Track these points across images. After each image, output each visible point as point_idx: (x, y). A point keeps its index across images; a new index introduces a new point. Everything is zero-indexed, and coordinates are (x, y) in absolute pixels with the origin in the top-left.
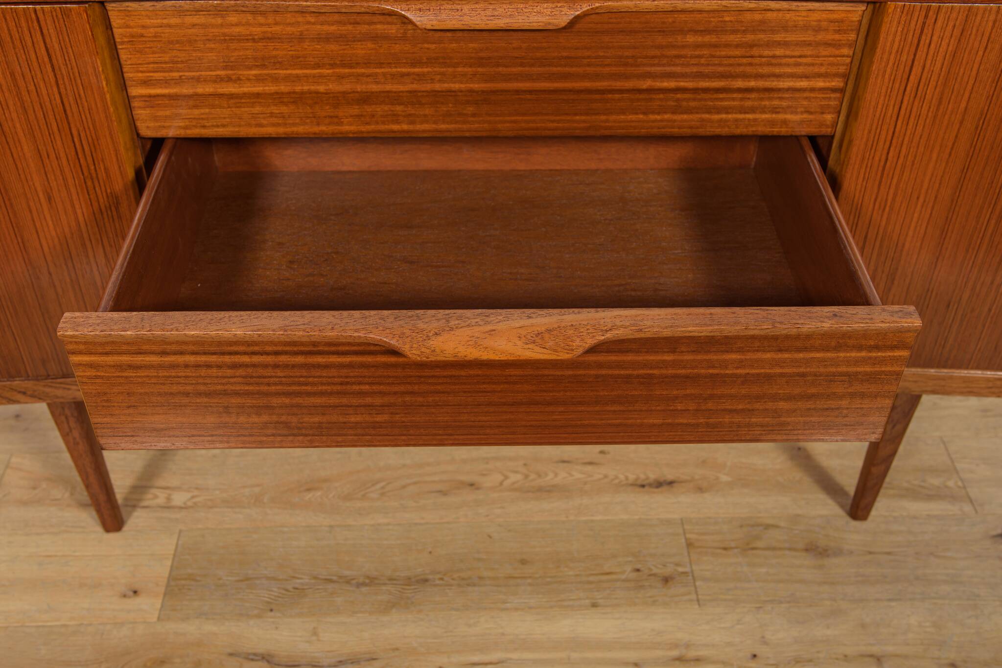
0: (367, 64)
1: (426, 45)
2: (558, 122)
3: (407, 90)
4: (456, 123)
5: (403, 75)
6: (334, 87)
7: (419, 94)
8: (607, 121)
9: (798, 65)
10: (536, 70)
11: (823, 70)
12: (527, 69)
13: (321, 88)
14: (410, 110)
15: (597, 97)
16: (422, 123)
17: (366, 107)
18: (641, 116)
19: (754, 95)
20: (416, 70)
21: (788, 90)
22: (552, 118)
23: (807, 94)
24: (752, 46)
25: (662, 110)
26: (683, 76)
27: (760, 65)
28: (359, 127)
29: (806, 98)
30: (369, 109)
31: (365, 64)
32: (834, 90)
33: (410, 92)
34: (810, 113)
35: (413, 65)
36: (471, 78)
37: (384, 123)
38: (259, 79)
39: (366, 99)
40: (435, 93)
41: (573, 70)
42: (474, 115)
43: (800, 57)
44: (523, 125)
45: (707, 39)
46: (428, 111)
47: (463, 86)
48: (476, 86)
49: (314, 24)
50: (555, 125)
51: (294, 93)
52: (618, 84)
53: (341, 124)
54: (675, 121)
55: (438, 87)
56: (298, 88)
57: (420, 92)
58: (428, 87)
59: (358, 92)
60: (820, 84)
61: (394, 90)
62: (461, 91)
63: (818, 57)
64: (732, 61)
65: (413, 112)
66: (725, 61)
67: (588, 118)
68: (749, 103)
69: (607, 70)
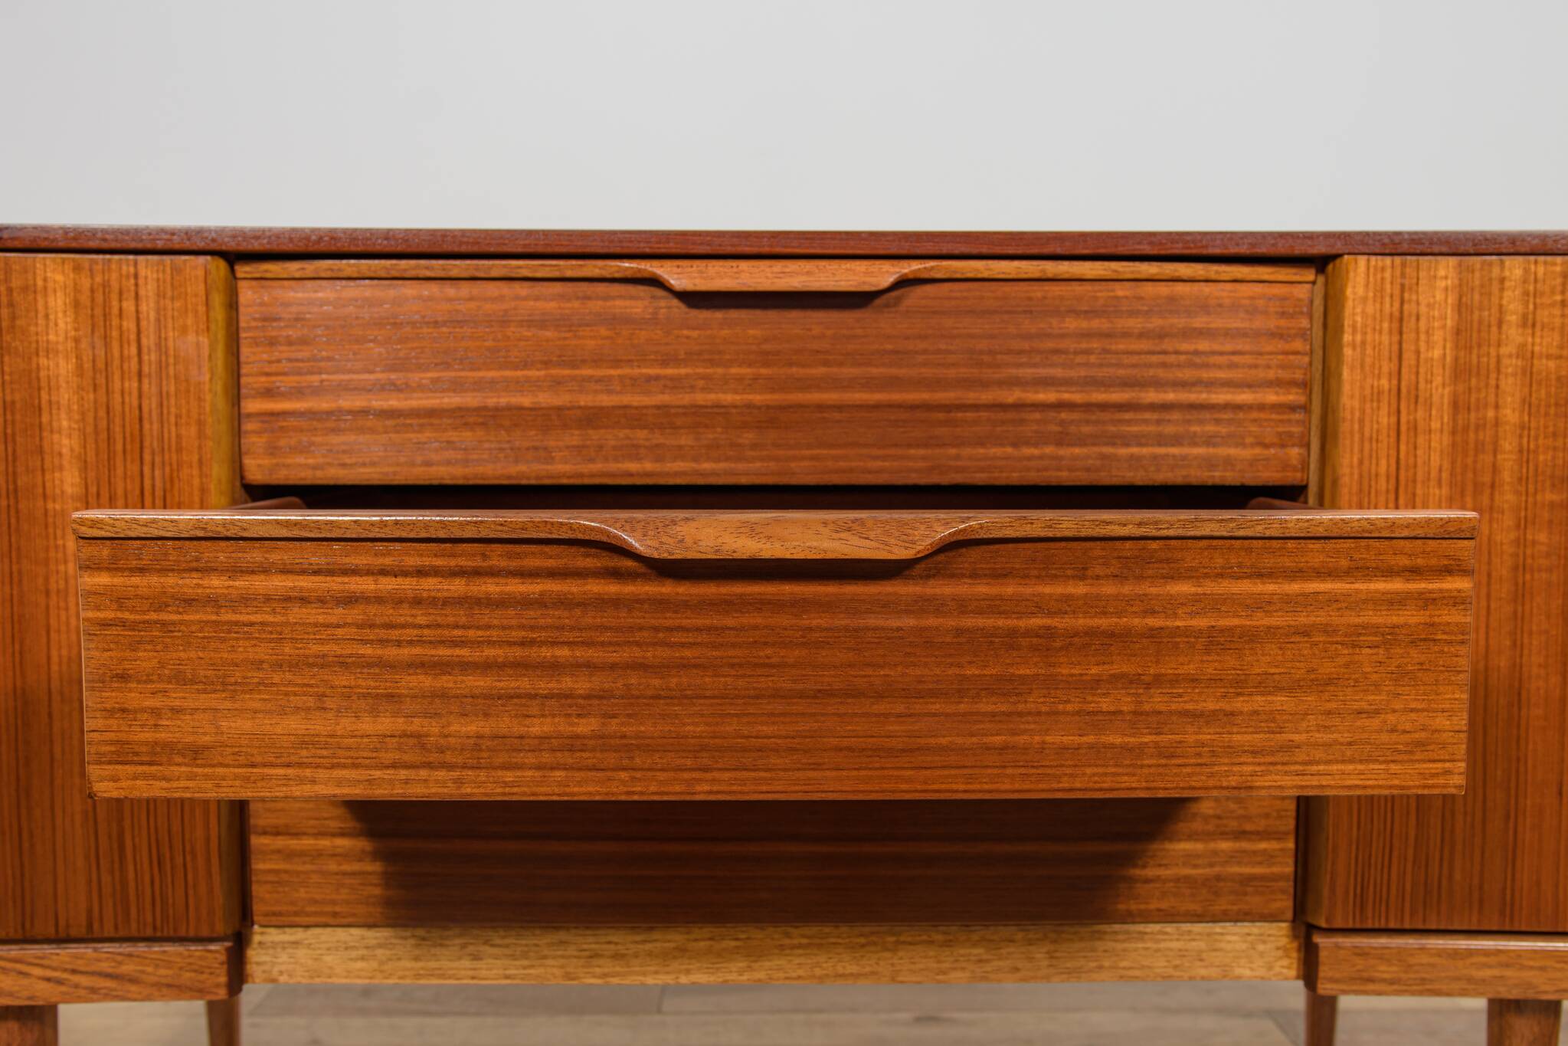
0: (597, 361)
1: (686, 332)
2: (884, 458)
3: (654, 403)
4: (728, 459)
5: (649, 379)
6: (545, 399)
7: (673, 411)
8: (958, 457)
9: (1232, 366)
10: (849, 371)
11: (1271, 374)
12: (835, 370)
13: (526, 401)
14: (658, 438)
15: (941, 416)
16: (675, 459)
17: (591, 432)
18: (1009, 450)
19: (1176, 416)
20: (669, 371)
21: (1226, 407)
22: (876, 452)
23: (1255, 415)
24: (1162, 335)
25: (1040, 440)
26: (1067, 383)
27: (1179, 366)
28: (578, 467)
29: (1255, 420)
30: (595, 435)
31: (595, 361)
32: (1292, 408)
33: (658, 407)
34: (1266, 446)
35: (664, 363)
36: (750, 385)
37: (616, 460)
38: (435, 386)
39: (592, 418)
40: (696, 410)
41: (902, 372)
42: (754, 446)
43: (1234, 353)
44: (830, 464)
45: (1096, 324)
46: (685, 440)
47: (738, 397)
48: (757, 398)
49: (525, 298)
50: (879, 464)
51: (485, 408)
52: (972, 396)
53: (550, 460)
54: (1060, 458)
55: (701, 398)
56: (491, 402)
57: (673, 407)
58: (686, 399)
59: (580, 407)
60: (1271, 397)
61: (635, 404)
62: (735, 407)
63: (1261, 354)
64: (1135, 359)
65: (662, 441)
66: (1126, 360)
67: (929, 452)
68: (1169, 429)
69: (952, 373)
